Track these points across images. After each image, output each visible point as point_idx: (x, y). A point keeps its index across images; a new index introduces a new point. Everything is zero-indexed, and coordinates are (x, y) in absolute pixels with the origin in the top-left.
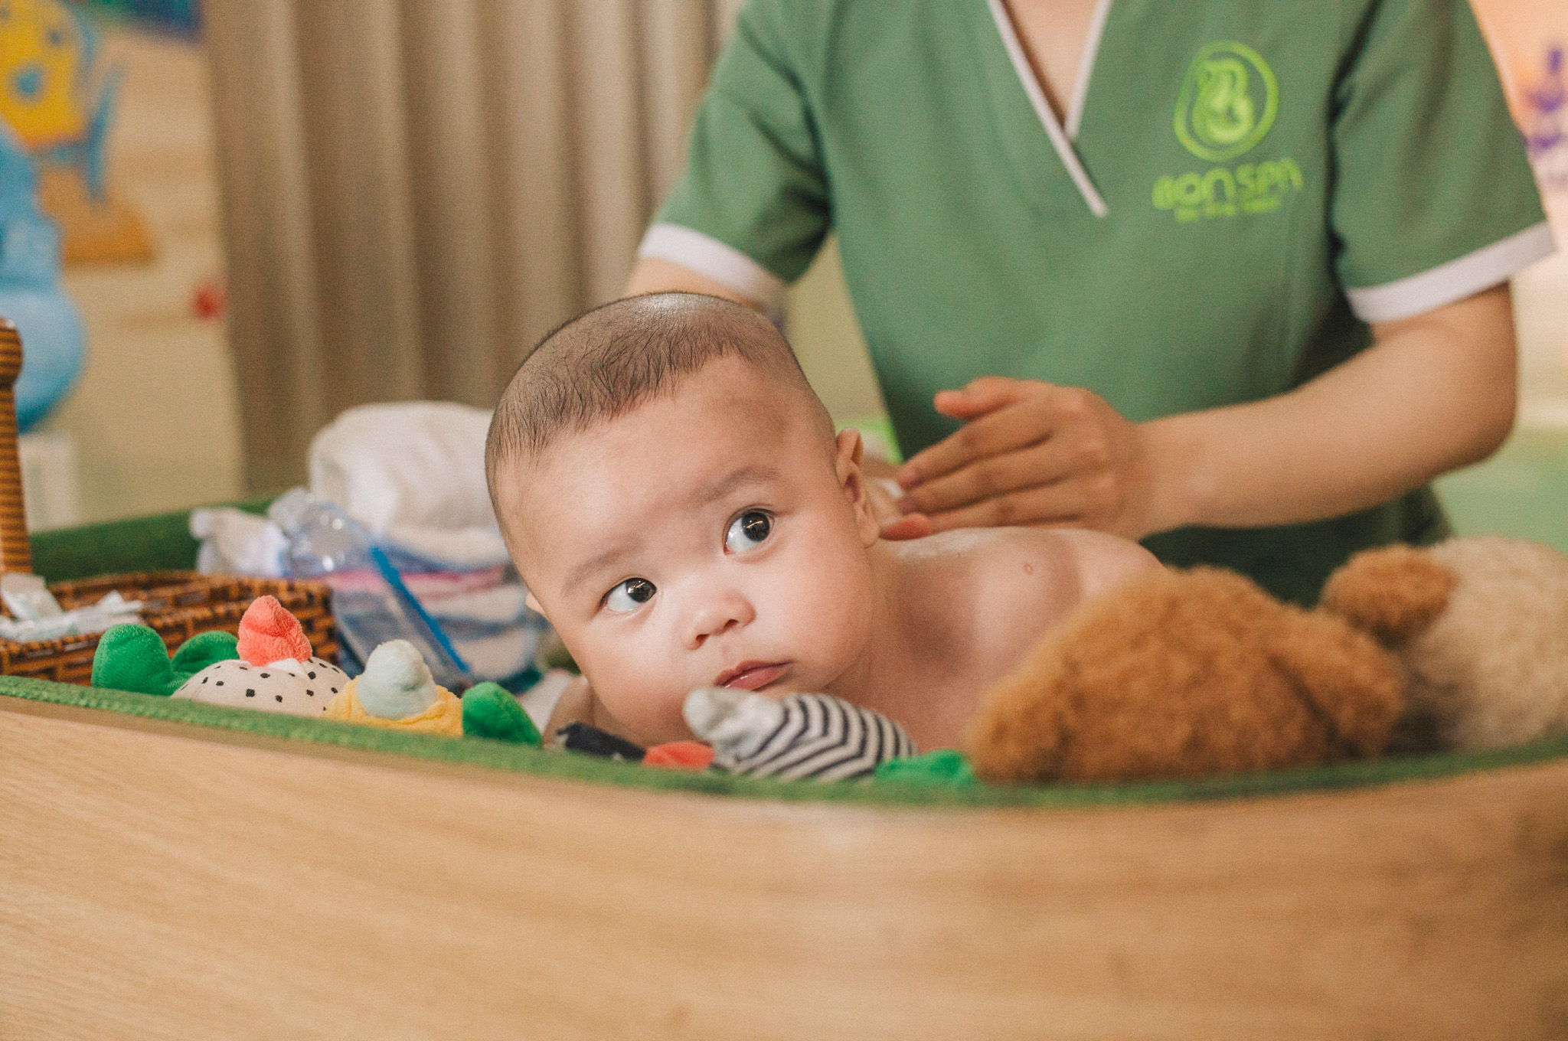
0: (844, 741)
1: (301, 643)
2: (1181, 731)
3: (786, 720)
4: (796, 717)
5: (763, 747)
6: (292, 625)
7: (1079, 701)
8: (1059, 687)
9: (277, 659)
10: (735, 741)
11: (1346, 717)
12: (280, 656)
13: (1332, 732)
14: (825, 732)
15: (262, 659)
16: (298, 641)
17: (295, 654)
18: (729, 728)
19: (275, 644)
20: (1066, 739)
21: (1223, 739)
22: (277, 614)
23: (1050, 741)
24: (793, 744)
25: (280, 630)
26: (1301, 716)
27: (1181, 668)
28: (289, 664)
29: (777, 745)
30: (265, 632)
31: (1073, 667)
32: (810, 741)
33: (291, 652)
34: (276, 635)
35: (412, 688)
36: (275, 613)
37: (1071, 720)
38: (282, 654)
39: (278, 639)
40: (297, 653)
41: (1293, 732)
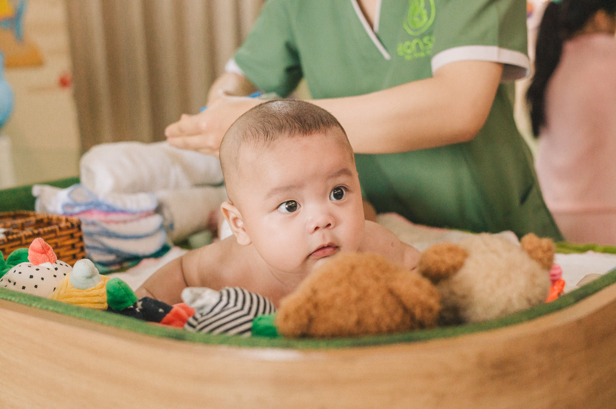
0: (242, 309)
1: (52, 256)
2: (353, 318)
3: (221, 300)
4: (225, 298)
5: (212, 310)
6: (49, 249)
7: (316, 306)
8: (309, 300)
9: (43, 263)
10: (202, 308)
11: (418, 312)
12: (44, 261)
13: (413, 318)
14: (235, 305)
15: (37, 263)
16: (51, 256)
17: (50, 261)
18: (199, 303)
19: (42, 257)
20: (311, 320)
21: (370, 321)
22: (43, 245)
23: (305, 321)
24: (222, 310)
25: (44, 251)
26: (400, 311)
27: (354, 293)
28: (48, 265)
29: (217, 310)
30: (38, 252)
31: (315, 292)
32: (229, 309)
33: (48, 260)
34: (42, 253)
35: (90, 277)
36: (42, 245)
37: (313, 313)
38: (45, 261)
39: (43, 255)
40: (51, 260)
41: (397, 318)
